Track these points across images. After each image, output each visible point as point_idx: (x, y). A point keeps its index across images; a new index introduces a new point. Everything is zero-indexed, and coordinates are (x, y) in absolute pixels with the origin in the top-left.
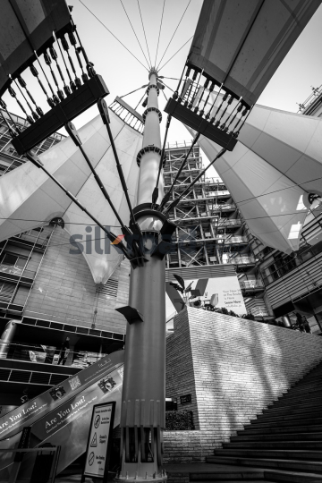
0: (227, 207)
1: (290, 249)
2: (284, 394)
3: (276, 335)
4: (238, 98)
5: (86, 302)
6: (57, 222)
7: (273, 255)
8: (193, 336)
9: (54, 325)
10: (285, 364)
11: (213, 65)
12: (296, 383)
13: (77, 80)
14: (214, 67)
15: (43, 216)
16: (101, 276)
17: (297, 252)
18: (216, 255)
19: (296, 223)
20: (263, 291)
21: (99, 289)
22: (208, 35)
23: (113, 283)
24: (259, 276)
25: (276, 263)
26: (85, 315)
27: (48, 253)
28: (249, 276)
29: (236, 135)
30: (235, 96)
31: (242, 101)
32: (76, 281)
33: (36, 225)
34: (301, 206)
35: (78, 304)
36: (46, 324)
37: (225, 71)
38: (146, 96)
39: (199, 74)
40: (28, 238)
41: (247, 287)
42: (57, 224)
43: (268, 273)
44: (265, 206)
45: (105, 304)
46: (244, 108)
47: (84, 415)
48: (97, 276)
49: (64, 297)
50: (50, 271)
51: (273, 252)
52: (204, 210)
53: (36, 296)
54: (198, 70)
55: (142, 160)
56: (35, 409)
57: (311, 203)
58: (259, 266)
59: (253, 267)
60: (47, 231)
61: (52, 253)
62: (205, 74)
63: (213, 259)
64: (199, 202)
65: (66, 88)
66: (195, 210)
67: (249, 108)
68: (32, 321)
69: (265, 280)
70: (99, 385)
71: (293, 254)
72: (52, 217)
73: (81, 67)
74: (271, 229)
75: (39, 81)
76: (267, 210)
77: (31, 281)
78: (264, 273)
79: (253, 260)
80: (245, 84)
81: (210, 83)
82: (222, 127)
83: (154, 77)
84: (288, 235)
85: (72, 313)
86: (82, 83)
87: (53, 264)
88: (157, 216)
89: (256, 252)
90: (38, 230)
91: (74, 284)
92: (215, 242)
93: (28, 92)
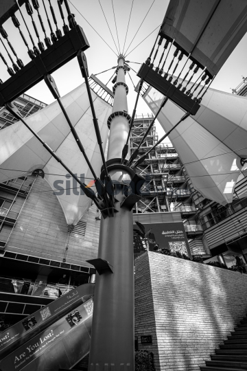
0: (174, 166)
1: (225, 201)
2: (232, 333)
3: (222, 277)
4: (203, 68)
5: (59, 240)
6: (38, 173)
7: (210, 206)
8: (153, 279)
9: (31, 259)
10: (231, 304)
11: (183, 36)
12: (241, 322)
13: (58, 32)
14: (183, 37)
15: (27, 167)
16: (72, 218)
17: (230, 204)
18: (165, 204)
19: (231, 181)
20: (202, 234)
21: (70, 229)
22: (180, 8)
23: (82, 224)
24: (199, 222)
25: (213, 212)
26: (58, 251)
27: (29, 198)
28: (190, 222)
29: (199, 101)
30: (200, 66)
31: (206, 71)
32: (52, 222)
33: (21, 174)
34: (234, 167)
35: (52, 242)
36: (25, 258)
37: (193, 43)
38: (116, 75)
39: (170, 43)
40: (14, 185)
41: (189, 231)
42: (38, 174)
43: (206, 220)
44: (206, 167)
45: (75, 242)
46: (207, 77)
47: (51, 349)
48: (69, 219)
49: (41, 235)
50: (31, 213)
51: (211, 203)
52: (157, 168)
53: (17, 233)
54: (169, 40)
55: (112, 123)
56: (8, 339)
57: (243, 165)
58: (199, 214)
59: (194, 214)
60: (30, 180)
61: (33, 198)
62: (175, 44)
63: (164, 207)
64: (153, 162)
65: (46, 40)
66: (149, 168)
67: (211, 77)
68: (13, 255)
69: (204, 225)
70: (67, 319)
71: (227, 205)
72: (34, 169)
73: (63, 18)
74: (210, 185)
75: (21, 32)
76: (207, 170)
77: (14, 221)
78: (203, 219)
79: (194, 209)
80: (209, 55)
81: (180, 52)
82: (188, 92)
83: (121, 61)
84: (224, 190)
85: (47, 249)
86: (63, 34)
87: (33, 207)
88: (125, 170)
89: (197, 203)
90: (22, 178)
91: (50, 224)
92: (165, 193)
93: (9, 43)
